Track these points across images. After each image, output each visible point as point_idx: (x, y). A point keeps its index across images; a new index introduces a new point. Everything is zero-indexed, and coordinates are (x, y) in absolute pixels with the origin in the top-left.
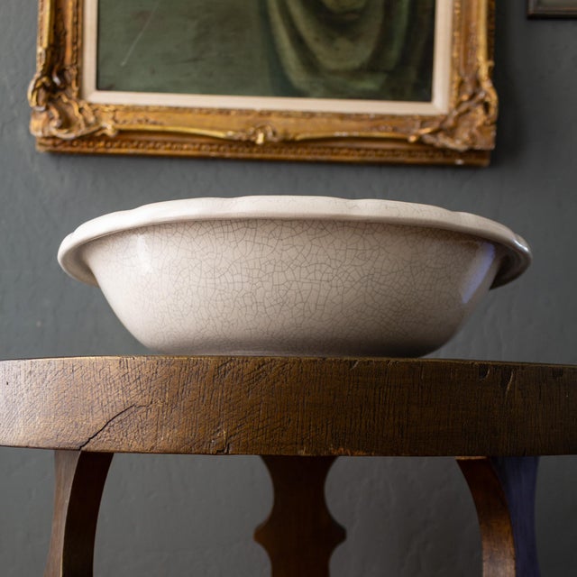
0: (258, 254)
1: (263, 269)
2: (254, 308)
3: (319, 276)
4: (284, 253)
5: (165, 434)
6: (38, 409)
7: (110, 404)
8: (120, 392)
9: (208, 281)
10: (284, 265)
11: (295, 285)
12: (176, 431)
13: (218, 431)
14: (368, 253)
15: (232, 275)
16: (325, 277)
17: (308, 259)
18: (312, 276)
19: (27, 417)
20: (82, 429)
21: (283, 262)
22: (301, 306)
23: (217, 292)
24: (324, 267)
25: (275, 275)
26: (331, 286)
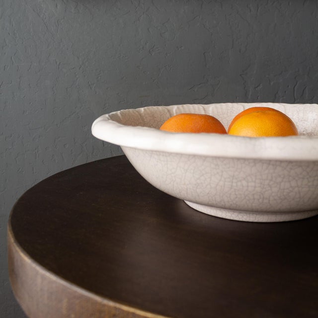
1: (274, 179)
9: (227, 183)
10: (291, 178)
11: (296, 189)
15: (248, 182)
17: (310, 174)
18: (311, 184)
21: (290, 176)
23: (232, 190)
25: (283, 183)
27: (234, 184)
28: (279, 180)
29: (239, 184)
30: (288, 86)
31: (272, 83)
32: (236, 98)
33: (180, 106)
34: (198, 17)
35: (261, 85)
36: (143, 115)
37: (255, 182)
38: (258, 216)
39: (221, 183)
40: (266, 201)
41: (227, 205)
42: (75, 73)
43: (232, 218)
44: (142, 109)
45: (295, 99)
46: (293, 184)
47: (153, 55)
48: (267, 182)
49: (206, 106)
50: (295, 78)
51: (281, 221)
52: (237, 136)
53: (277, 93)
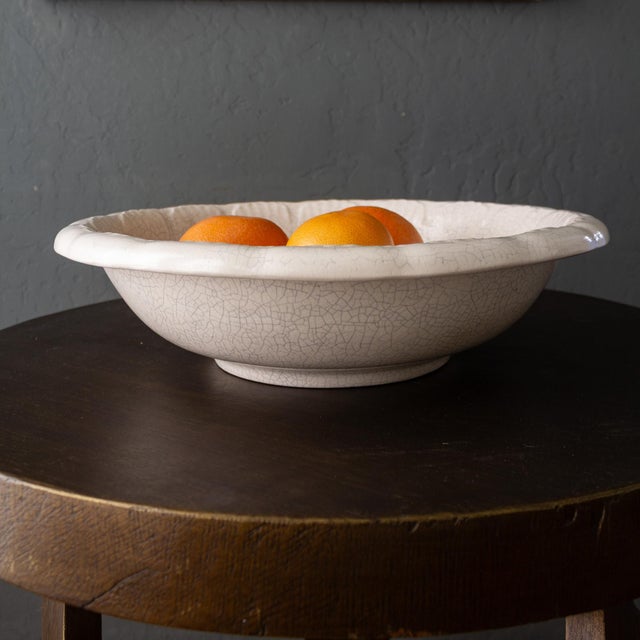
0: (291, 300)
1: (297, 312)
2: (287, 346)
3: (363, 318)
4: (322, 299)
5: (187, 608)
6: (32, 546)
7: (119, 562)
8: (130, 549)
9: (232, 319)
10: (322, 310)
11: (335, 328)
12: (199, 605)
13: (251, 609)
14: (421, 292)
15: (261, 317)
16: (371, 319)
17: (351, 304)
18: (355, 319)
19: (19, 553)
20: (85, 585)
21: (320, 307)
22: (343, 346)
23: (243, 330)
24: (369, 310)
25: (312, 319)
26: (378, 327)
27: (243, 321)
28: (305, 313)
29: (249, 319)
30: (483, 172)
31: (453, 166)
33: (246, 205)
34: (318, 44)
35: (433, 169)
36: (172, 219)
37: (271, 317)
38: (309, 378)
39: (225, 320)
40: (295, 348)
41: (245, 356)
43: (272, 382)
44: (172, 210)
45: (495, 194)
46: (329, 319)
47: (236, 113)
48: (288, 316)
49: (292, 205)
50: (496, 157)
51: (348, 386)
52: (294, 247)
53: (464, 183)
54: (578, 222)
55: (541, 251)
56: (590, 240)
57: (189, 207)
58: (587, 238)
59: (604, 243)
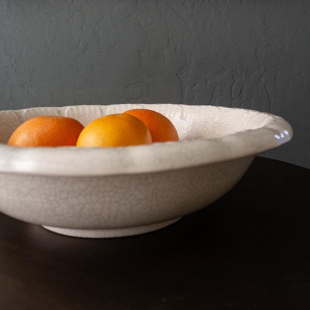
4: (75, 186)
11: (87, 206)
17: (97, 189)
18: (102, 200)
24: (112, 193)
25: (69, 200)
26: (120, 205)
30: (225, 86)
31: (208, 83)
32: (172, 98)
33: (74, 107)
34: (133, 15)
35: (197, 84)
42: (7, 72)
44: (25, 111)
45: (232, 98)
47: (87, 53)
50: (233, 77)
53: (214, 92)
54: (272, 124)
55: (240, 149)
56: (278, 138)
57: (37, 109)
58: (276, 136)
59: (289, 139)
